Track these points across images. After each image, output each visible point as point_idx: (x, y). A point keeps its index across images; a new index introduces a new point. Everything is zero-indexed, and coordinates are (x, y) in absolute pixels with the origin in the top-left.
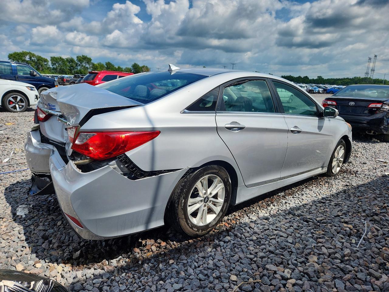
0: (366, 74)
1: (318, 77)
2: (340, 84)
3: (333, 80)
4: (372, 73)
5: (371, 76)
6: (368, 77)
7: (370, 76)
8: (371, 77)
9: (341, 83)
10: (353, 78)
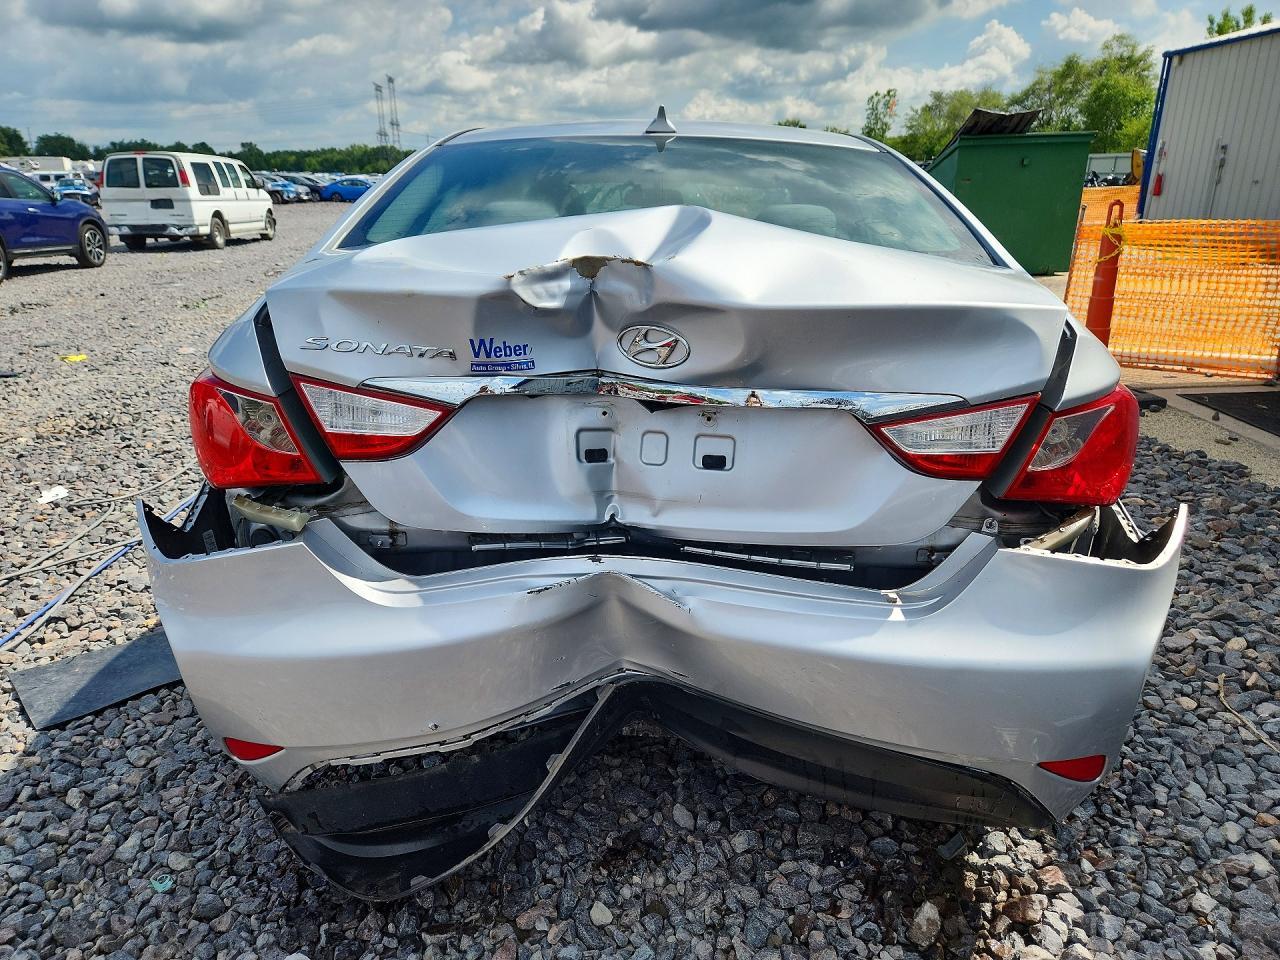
0: (381, 135)
1: (243, 145)
2: (318, 167)
3: (294, 157)
4: (396, 132)
5: (394, 142)
6: (389, 145)
7: (391, 140)
8: (397, 146)
9: (321, 164)
10: (347, 149)
